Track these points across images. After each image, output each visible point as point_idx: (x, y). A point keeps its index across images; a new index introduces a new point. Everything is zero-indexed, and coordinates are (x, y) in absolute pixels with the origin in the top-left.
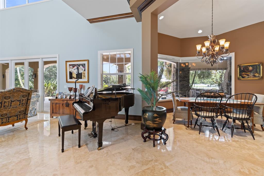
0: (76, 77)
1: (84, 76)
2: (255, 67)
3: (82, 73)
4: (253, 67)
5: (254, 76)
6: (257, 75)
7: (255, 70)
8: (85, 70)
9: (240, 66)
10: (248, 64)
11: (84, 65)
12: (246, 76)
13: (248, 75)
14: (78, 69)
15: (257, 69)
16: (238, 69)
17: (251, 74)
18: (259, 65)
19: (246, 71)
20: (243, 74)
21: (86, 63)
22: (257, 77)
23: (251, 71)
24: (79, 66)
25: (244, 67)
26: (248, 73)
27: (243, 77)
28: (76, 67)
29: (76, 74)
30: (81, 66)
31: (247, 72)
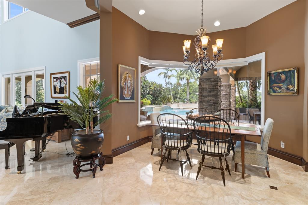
0: (59, 92)
1: (66, 91)
2: (289, 74)
3: (64, 87)
4: (286, 75)
5: (288, 89)
6: (291, 87)
7: (288, 80)
8: (66, 84)
9: (270, 74)
10: (280, 69)
11: (65, 78)
12: (277, 89)
13: (280, 88)
14: (60, 82)
15: (291, 78)
16: (268, 77)
17: (284, 87)
18: (294, 72)
19: (277, 81)
20: (275, 87)
21: (67, 75)
22: (291, 91)
23: (283, 82)
24: (62, 79)
25: (275, 75)
26: (280, 85)
27: (275, 92)
28: (59, 80)
29: (59, 89)
30: (63, 79)
31: (279, 82)
